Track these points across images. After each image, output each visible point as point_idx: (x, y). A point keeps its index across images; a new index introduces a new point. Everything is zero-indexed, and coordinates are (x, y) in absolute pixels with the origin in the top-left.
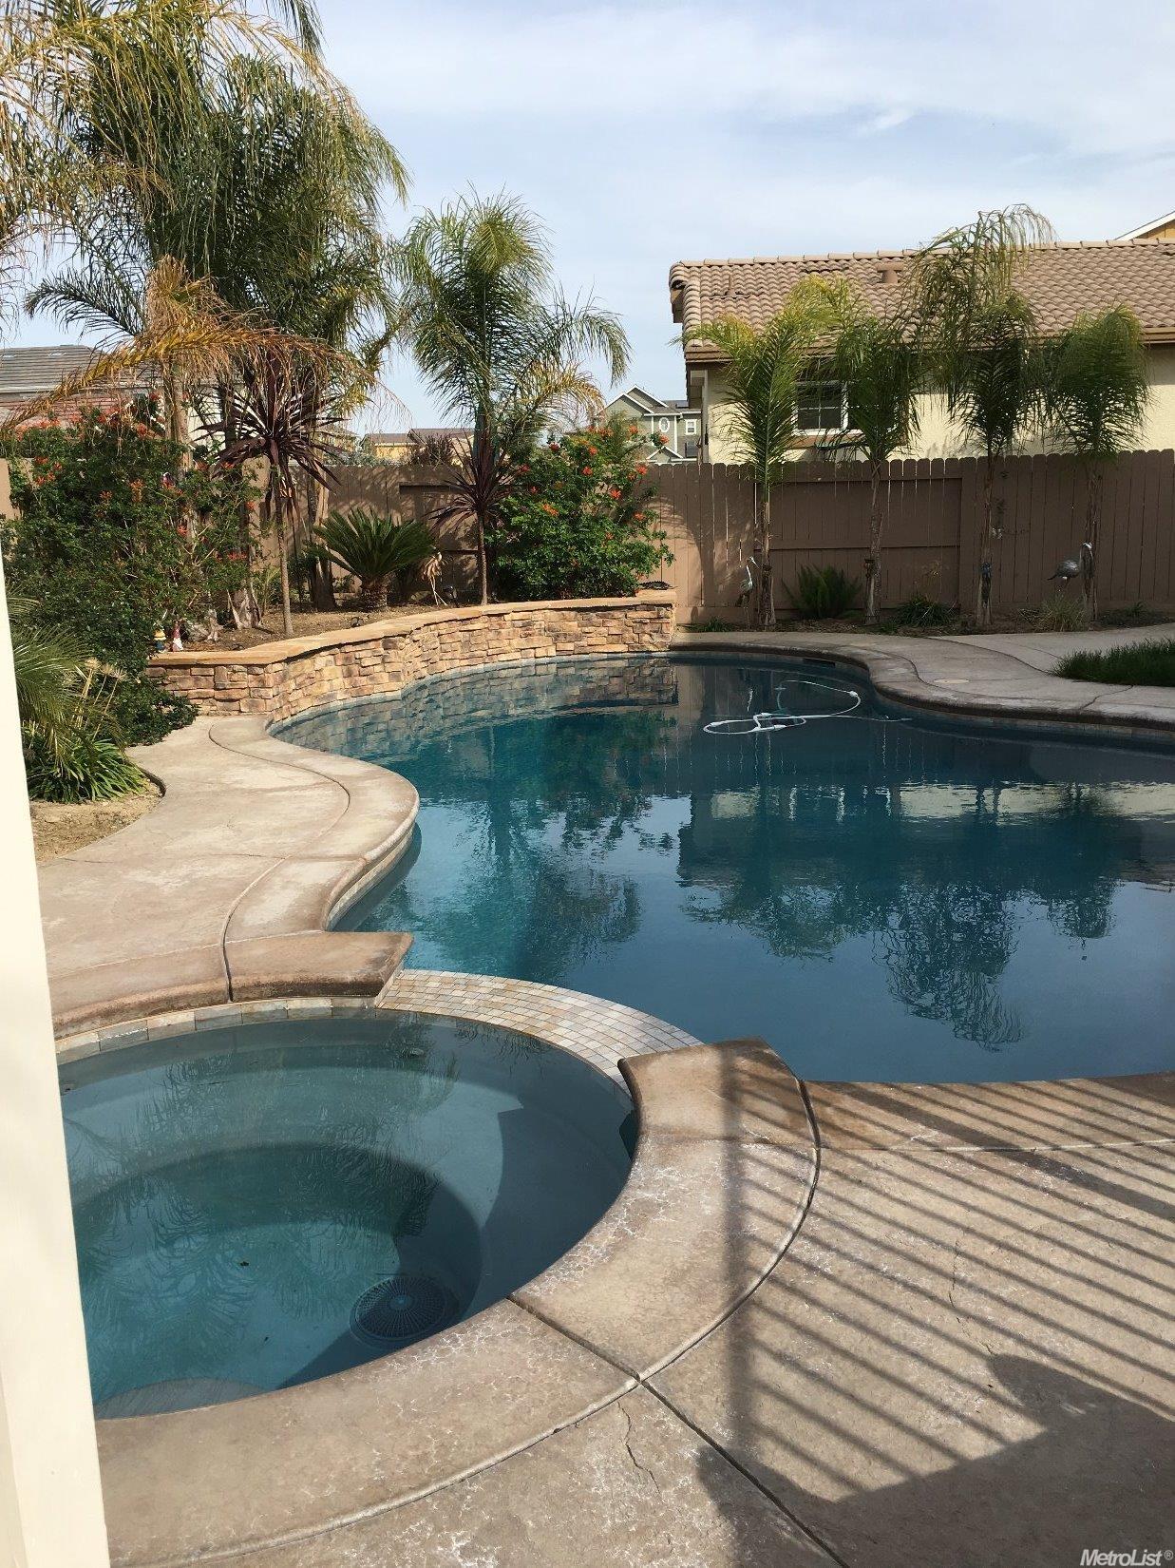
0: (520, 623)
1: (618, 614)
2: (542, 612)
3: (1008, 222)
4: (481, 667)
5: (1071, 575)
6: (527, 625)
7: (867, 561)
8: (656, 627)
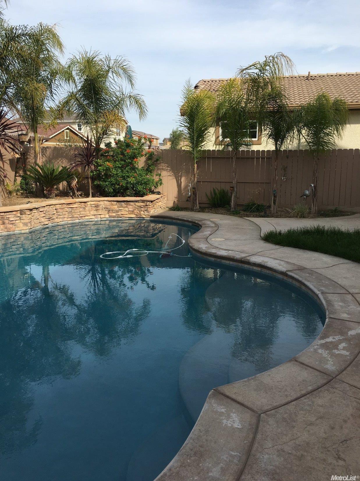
0: (94, 206)
1: (132, 203)
2: (104, 201)
3: (276, 59)
4: (77, 221)
5: (307, 196)
6: (97, 206)
7: (231, 187)
8: (146, 209)
